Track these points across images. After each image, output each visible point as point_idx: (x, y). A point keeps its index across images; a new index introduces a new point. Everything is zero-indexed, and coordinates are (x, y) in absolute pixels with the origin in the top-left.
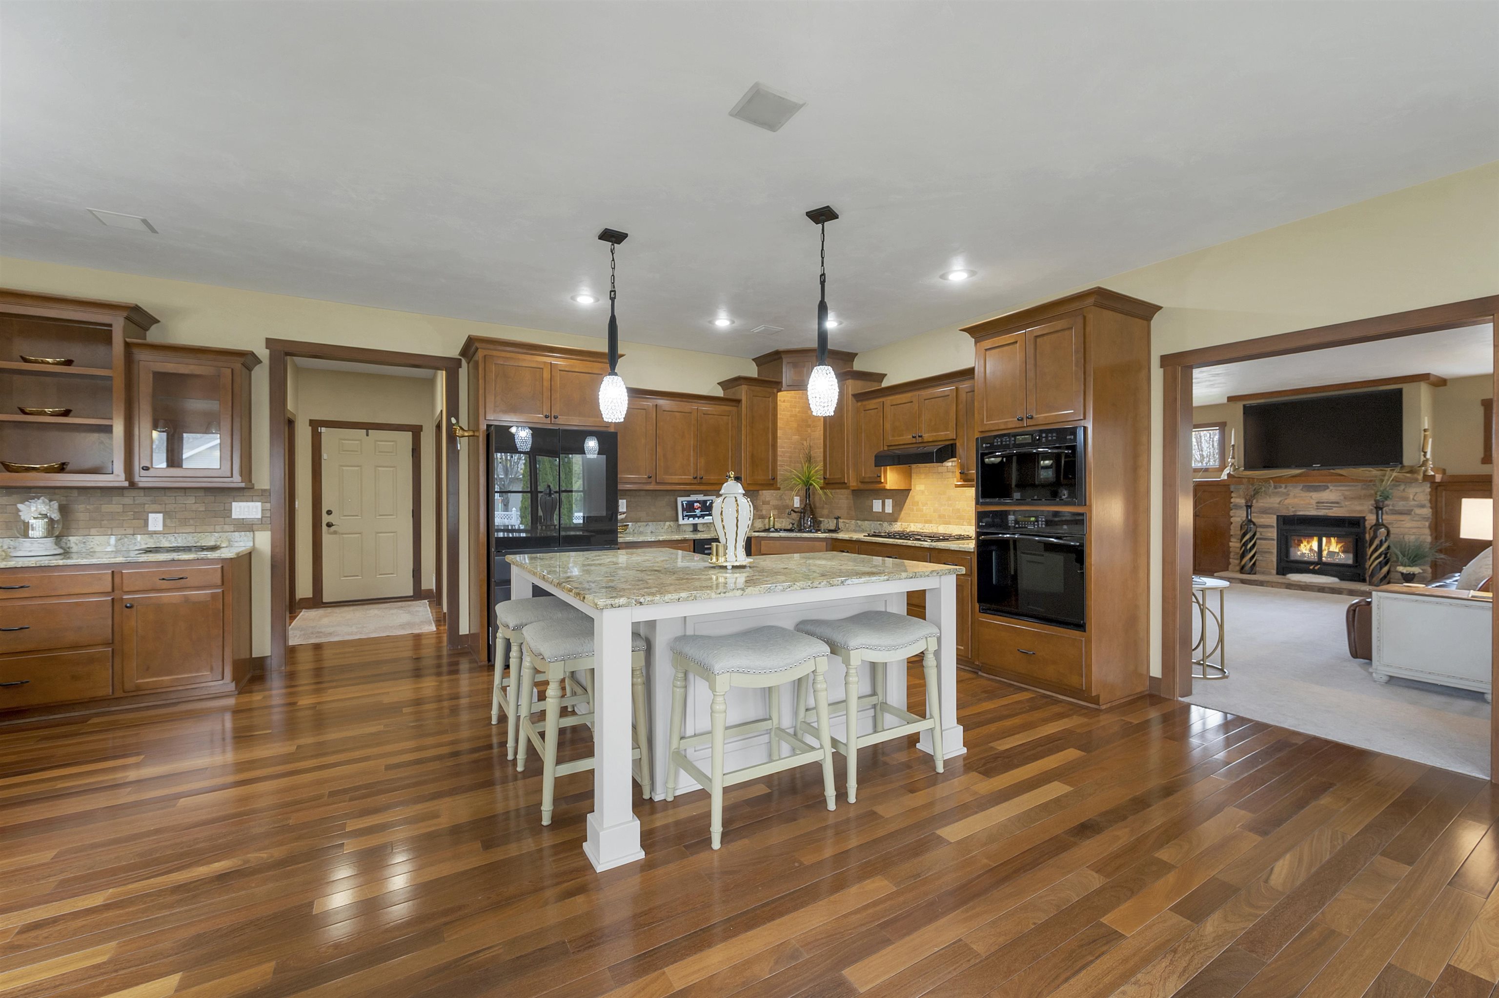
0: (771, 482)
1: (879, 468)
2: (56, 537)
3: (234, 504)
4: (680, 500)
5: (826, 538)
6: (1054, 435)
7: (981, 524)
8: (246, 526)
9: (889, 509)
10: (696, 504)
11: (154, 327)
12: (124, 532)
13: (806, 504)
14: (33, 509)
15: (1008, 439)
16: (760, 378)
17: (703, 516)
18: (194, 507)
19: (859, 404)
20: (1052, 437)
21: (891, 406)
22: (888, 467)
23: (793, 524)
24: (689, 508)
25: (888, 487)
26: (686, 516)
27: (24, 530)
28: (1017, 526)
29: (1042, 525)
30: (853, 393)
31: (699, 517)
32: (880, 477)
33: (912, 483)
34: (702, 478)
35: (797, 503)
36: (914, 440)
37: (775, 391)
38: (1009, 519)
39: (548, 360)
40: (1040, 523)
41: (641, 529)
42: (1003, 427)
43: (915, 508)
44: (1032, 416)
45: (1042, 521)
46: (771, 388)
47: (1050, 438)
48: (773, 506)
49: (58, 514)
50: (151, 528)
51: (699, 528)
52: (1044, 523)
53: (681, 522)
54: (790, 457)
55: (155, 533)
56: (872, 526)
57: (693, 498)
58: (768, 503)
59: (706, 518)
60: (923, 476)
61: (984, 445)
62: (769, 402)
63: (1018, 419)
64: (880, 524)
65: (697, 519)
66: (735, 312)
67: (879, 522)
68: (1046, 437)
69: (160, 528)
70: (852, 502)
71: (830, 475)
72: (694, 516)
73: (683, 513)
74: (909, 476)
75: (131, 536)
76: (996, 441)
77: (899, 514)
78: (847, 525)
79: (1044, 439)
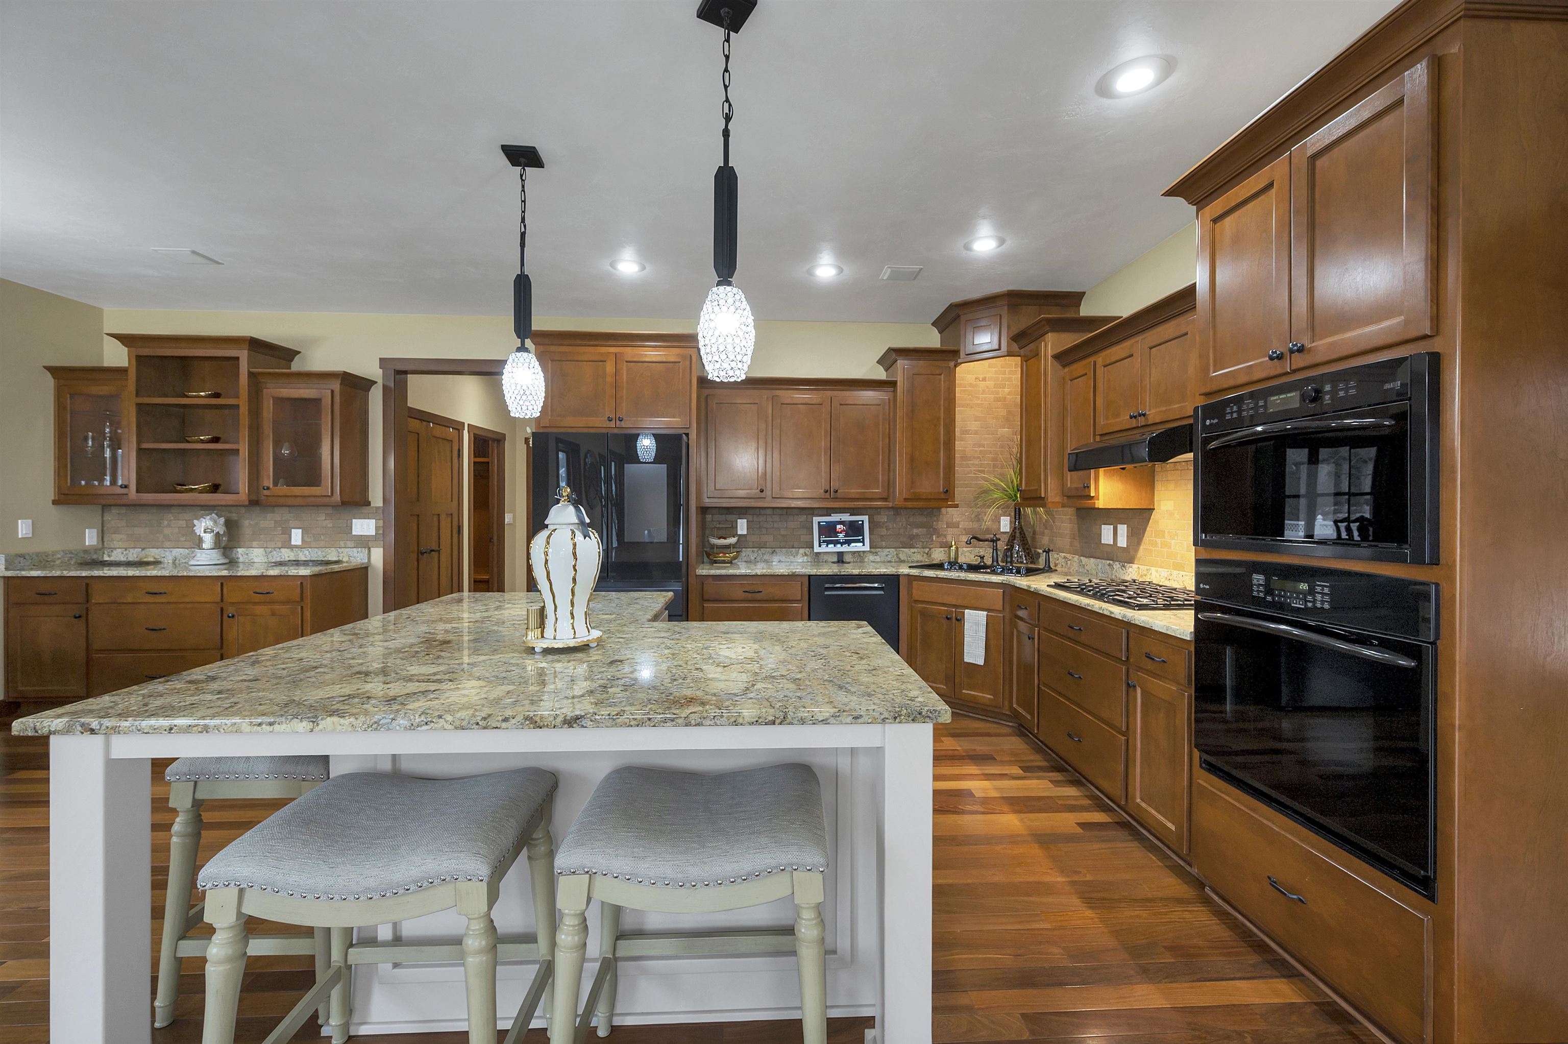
0: (943, 496)
1: (1088, 471)
2: (223, 548)
3: (354, 521)
4: (816, 520)
5: (1002, 583)
6: (1352, 384)
7: (1201, 586)
8: (364, 542)
9: (1122, 542)
10: (838, 527)
11: (296, 358)
12: (275, 546)
13: (1015, 528)
14: (203, 524)
15: (1251, 406)
16: (944, 348)
17: (848, 543)
18: (325, 523)
19: (1066, 370)
20: (1346, 390)
21: (1105, 366)
22: (1101, 470)
23: (982, 558)
24: (828, 531)
25: (1100, 504)
26: (824, 541)
27: (198, 543)
28: (1269, 598)
29: (1323, 602)
30: (1055, 352)
31: (842, 544)
32: (1089, 487)
33: (1156, 498)
34: (837, 491)
35: (1005, 524)
36: (1134, 423)
37: (952, 364)
38: (1255, 582)
39: (612, 350)
40: (1319, 597)
41: (766, 557)
42: (1243, 379)
43: (1159, 541)
44: (1303, 346)
45: (1323, 594)
46: (944, 360)
47: (1342, 394)
48: (965, 529)
49: (224, 528)
50: (293, 543)
51: (847, 558)
52: (1327, 598)
53: (817, 549)
54: (994, 459)
55: (296, 547)
56: (1100, 567)
57: (835, 518)
58: (956, 525)
59: (853, 544)
60: (1171, 486)
61: (1208, 422)
62: (940, 380)
63: (1271, 358)
64: (1109, 565)
65: (839, 546)
66: (846, 252)
67: (1108, 562)
68: (1334, 392)
69: (299, 543)
70: (1076, 526)
71: (1026, 486)
72: (836, 543)
73: (820, 538)
74: (1149, 484)
75: (278, 550)
76: (1228, 410)
77: (1137, 550)
78: (1069, 562)
79: (1327, 397)
